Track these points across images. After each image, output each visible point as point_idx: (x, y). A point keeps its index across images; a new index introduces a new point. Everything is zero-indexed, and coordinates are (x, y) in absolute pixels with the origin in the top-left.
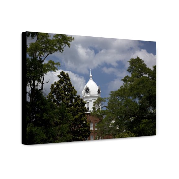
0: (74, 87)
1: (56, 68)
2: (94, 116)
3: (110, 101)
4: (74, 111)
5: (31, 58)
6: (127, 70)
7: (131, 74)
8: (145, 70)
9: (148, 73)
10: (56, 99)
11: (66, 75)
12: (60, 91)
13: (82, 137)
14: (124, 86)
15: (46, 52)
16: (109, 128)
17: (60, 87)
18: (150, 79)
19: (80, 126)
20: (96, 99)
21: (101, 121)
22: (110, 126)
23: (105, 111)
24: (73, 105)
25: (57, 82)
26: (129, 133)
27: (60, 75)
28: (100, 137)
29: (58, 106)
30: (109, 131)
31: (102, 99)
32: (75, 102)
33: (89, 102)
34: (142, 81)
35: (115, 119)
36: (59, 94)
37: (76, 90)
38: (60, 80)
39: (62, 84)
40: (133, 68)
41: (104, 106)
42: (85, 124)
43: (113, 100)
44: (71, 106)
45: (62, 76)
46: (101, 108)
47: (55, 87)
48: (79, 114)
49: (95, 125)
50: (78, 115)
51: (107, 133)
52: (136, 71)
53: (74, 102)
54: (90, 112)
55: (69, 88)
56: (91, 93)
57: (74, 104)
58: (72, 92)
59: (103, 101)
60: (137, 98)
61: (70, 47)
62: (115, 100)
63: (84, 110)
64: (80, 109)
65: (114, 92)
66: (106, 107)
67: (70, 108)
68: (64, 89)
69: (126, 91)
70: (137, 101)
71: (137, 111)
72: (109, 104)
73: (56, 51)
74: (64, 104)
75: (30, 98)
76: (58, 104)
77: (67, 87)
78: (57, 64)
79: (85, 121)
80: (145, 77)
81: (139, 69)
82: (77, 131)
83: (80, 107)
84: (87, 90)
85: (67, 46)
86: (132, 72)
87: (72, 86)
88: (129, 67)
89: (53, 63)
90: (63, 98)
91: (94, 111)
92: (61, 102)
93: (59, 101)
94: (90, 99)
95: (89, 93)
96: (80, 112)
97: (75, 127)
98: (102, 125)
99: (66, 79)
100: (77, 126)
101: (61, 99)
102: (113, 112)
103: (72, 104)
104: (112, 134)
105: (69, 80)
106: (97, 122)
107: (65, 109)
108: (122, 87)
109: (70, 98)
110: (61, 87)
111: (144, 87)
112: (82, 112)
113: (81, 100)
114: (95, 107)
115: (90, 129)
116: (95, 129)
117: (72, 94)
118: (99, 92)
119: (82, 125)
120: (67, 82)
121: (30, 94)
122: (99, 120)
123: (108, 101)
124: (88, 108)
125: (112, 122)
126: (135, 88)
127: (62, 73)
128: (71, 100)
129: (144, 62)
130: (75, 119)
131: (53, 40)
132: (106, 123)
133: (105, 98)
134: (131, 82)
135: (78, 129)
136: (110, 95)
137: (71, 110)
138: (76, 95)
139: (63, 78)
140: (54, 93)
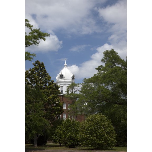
0: (48, 74)
1: (31, 58)
2: (67, 98)
3: (83, 86)
4: (48, 93)
6: (101, 61)
7: (105, 64)
8: (118, 61)
9: (121, 64)
10: (30, 83)
11: (41, 63)
12: (34, 76)
13: (54, 114)
14: (98, 74)
16: (81, 109)
17: (35, 73)
18: (123, 69)
19: (53, 105)
20: (70, 84)
21: (74, 103)
23: (78, 94)
24: (46, 88)
25: (32, 69)
26: (100, 115)
27: (35, 63)
28: (72, 115)
29: (32, 87)
31: (76, 84)
32: (49, 85)
33: (63, 86)
34: (115, 71)
35: (87, 102)
36: (33, 78)
37: (50, 76)
38: (35, 67)
40: (107, 59)
41: (77, 90)
42: (58, 104)
43: (86, 85)
44: (44, 88)
46: (74, 92)
47: (29, 73)
48: (53, 95)
50: (51, 96)
52: (109, 61)
53: (48, 86)
54: (64, 94)
55: (43, 74)
56: (65, 79)
58: (47, 77)
60: (109, 85)
61: (45, 41)
62: (88, 86)
64: (54, 91)
65: (87, 79)
66: (80, 91)
67: (43, 90)
68: (39, 75)
69: (99, 79)
70: (110, 88)
71: (109, 96)
72: (82, 89)
73: (31, 44)
74: (37, 86)
80: (118, 67)
81: (113, 60)
82: (50, 109)
84: (62, 76)
86: (106, 62)
87: (46, 73)
88: (104, 58)
89: (29, 54)
90: (37, 82)
91: (67, 94)
92: (35, 84)
93: (33, 84)
94: (64, 84)
95: (63, 79)
96: (53, 94)
97: (48, 105)
98: (75, 106)
99: (41, 67)
101: (35, 82)
102: (85, 96)
104: (85, 114)
105: (44, 68)
106: (70, 103)
107: (39, 91)
108: (95, 75)
109: (44, 82)
110: (36, 73)
111: (116, 75)
112: (55, 94)
113: (55, 85)
114: (68, 91)
115: (63, 109)
116: (68, 109)
117: (46, 79)
118: (73, 79)
119: (55, 104)
122: (72, 102)
123: (81, 86)
124: (62, 91)
125: (85, 104)
126: (108, 76)
127: (37, 62)
128: (45, 84)
129: (117, 54)
130: (48, 99)
131: (29, 36)
133: (79, 84)
134: (104, 71)
136: (83, 81)
137: (44, 92)
138: (50, 80)
139: (37, 66)
140: (28, 78)
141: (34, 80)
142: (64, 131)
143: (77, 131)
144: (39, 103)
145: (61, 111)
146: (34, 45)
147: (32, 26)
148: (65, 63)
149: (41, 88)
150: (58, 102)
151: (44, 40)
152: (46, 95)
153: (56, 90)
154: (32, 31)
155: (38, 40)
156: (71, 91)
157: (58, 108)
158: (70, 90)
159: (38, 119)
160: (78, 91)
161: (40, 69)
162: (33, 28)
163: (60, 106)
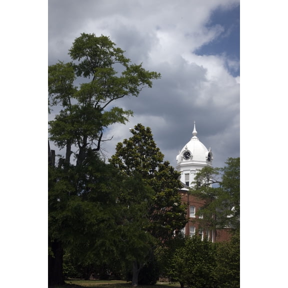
0: (158, 149)
2: (194, 195)
3: (226, 173)
5: (82, 104)
10: (125, 165)
11: (146, 129)
12: (133, 153)
13: (169, 226)
15: (108, 96)
17: (133, 147)
20: (201, 169)
23: (216, 189)
24: (155, 176)
25: (128, 140)
29: (128, 174)
31: (212, 169)
32: (160, 170)
33: (189, 174)
36: (130, 158)
37: (162, 153)
38: (134, 137)
41: (215, 181)
42: (177, 207)
43: (232, 172)
44: (151, 176)
45: (138, 132)
47: (123, 147)
48: (167, 190)
50: (164, 191)
55: (149, 149)
56: (193, 159)
57: (158, 174)
58: (155, 156)
59: (213, 172)
61: (151, 87)
62: (235, 172)
64: (169, 183)
65: (235, 159)
66: (220, 182)
67: (149, 180)
68: (141, 150)
72: (224, 177)
73: (126, 93)
75: (76, 160)
77: (147, 147)
78: (127, 113)
79: (177, 201)
83: (169, 180)
85: (147, 85)
87: (155, 147)
90: (138, 164)
91: (195, 188)
92: (134, 169)
93: (131, 168)
94: (191, 169)
95: (189, 160)
96: (168, 187)
99: (146, 136)
101: (133, 164)
102: (231, 192)
103: (154, 174)
105: (151, 137)
109: (150, 164)
110: (135, 148)
112: (172, 188)
113: (172, 169)
115: (189, 216)
116: (199, 217)
117: (154, 159)
119: (171, 207)
120: (146, 140)
121: (77, 155)
122: (205, 203)
123: (223, 173)
124: (188, 183)
127: (139, 127)
128: (152, 168)
130: (158, 197)
131: (122, 78)
133: (217, 169)
136: (227, 163)
137: (151, 184)
138: (162, 161)
139: (139, 134)
140: (121, 156)
141: (132, 160)
142: (187, 260)
143: (214, 260)
144: (140, 203)
145: (183, 221)
146: (131, 94)
147: (128, 61)
148: (195, 129)
149: (145, 175)
150: (176, 204)
151: (150, 84)
152: (153, 188)
153: (173, 179)
154: (128, 68)
155: (139, 85)
157: (177, 214)
159: (136, 234)
160: (217, 182)
161: (143, 141)
162: (129, 64)
163: (180, 211)
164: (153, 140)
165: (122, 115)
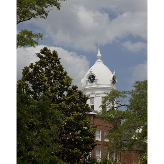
0: (66, 73)
1: (35, 41)
2: (103, 119)
3: (134, 96)
4: (66, 109)
10: (32, 90)
11: (52, 53)
12: (40, 77)
13: (79, 150)
16: (131, 140)
17: (40, 71)
19: (76, 133)
20: (109, 92)
21: (117, 128)
22: (133, 138)
23: (124, 112)
24: (63, 101)
25: (35, 64)
27: (40, 53)
28: (113, 152)
29: (35, 99)
30: (131, 146)
31: (120, 92)
32: (68, 95)
33: (94, 97)
35: (142, 127)
36: (37, 82)
38: (41, 61)
39: (44, 66)
41: (122, 104)
42: (86, 131)
43: (140, 94)
44: (60, 101)
45: (44, 56)
46: (117, 107)
47: (30, 71)
48: (76, 114)
49: (105, 134)
50: (73, 115)
51: (126, 149)
53: (66, 96)
54: (96, 112)
55: (57, 74)
56: (98, 83)
57: (67, 99)
58: (64, 80)
61: (59, 9)
62: (143, 95)
63: (84, 109)
64: (78, 107)
65: (141, 82)
66: (127, 106)
67: (58, 105)
68: (48, 74)
72: (132, 102)
73: (33, 16)
74: (46, 97)
76: (35, 97)
77: (54, 71)
79: (86, 125)
82: (70, 140)
83: (78, 104)
84: (92, 78)
85: (55, 7)
87: (62, 71)
89: (30, 34)
90: (45, 88)
91: (103, 111)
92: (41, 94)
93: (38, 93)
94: (96, 93)
95: (94, 83)
96: (77, 112)
97: (67, 133)
98: (118, 134)
99: (52, 60)
100: (70, 134)
101: (41, 89)
103: (62, 98)
104: (137, 151)
105: (57, 61)
106: (109, 129)
107: (49, 105)
109: (58, 89)
110: (42, 72)
112: (81, 112)
113: (80, 93)
114: (105, 105)
115: (94, 140)
116: (105, 140)
117: (62, 83)
118: (114, 82)
119: (80, 131)
120: (53, 64)
122: (113, 127)
123: (130, 96)
124: (93, 107)
125: (137, 131)
128: (60, 93)
130: (67, 122)
132: (126, 132)
133: (125, 92)
135: (72, 138)
136: (134, 86)
137: (60, 108)
138: (70, 85)
139: (45, 58)
140: (28, 80)
141: (40, 84)
144: (49, 128)
145: (91, 145)
146: (38, 17)
148: (99, 52)
150: (85, 128)
152: (62, 113)
153: (81, 103)
155: (46, 7)
156: (111, 105)
157: (87, 138)
158: (109, 104)
160: (124, 105)
161: (50, 65)
164: (61, 64)
165: (32, 38)
